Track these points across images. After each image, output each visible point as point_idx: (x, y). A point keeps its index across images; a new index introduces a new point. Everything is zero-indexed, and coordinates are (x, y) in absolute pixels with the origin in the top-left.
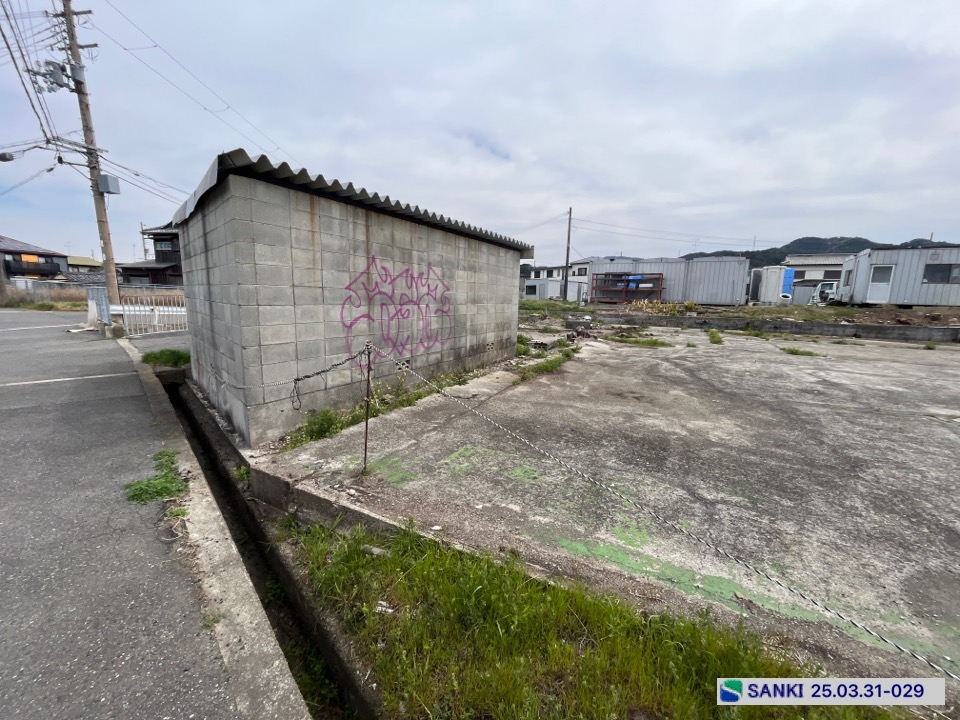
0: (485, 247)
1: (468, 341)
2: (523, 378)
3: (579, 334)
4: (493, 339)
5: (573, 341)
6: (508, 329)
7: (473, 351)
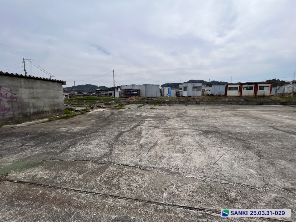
0: (38, 82)
1: (32, 111)
2: (49, 121)
3: (97, 107)
4: (49, 110)
5: (93, 109)
6: (58, 106)
7: (35, 114)
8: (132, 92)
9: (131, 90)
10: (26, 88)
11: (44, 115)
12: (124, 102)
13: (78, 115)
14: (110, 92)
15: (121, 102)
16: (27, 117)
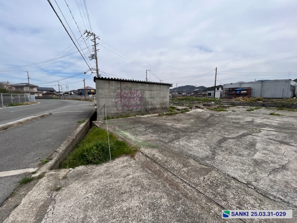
0: (155, 85)
1: (150, 107)
2: (159, 116)
3: (196, 107)
4: (159, 107)
5: (192, 109)
6: (165, 105)
7: (152, 109)
8: (238, 92)
9: (237, 89)
10: (148, 91)
11: (156, 111)
12: (226, 103)
13: (179, 113)
14: (209, 92)
15: (222, 103)
16: (147, 112)
